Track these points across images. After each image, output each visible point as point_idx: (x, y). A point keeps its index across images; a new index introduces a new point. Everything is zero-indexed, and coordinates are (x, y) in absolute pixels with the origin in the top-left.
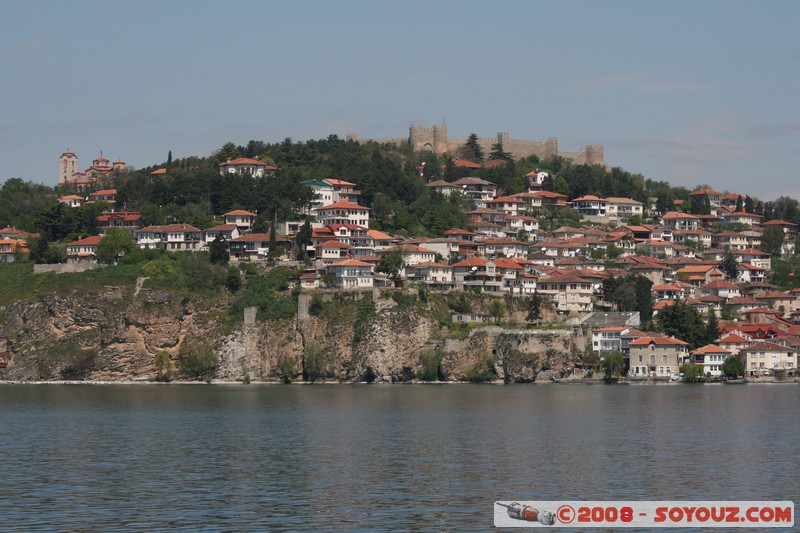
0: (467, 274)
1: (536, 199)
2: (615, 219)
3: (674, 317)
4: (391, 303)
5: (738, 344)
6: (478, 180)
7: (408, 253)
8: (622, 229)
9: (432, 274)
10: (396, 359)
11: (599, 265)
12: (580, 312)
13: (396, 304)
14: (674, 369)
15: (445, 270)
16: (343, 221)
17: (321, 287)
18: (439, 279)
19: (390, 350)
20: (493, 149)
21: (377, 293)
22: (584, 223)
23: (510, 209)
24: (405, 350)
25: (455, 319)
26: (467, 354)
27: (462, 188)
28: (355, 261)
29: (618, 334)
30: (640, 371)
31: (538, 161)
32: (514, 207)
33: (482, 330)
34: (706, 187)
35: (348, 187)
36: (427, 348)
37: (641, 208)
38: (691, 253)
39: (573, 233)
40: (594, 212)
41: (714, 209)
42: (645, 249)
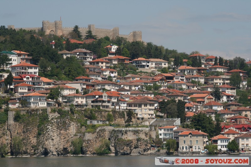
0: (93, 99)
1: (115, 60)
2: (154, 69)
3: (199, 121)
4: (56, 115)
5: (234, 134)
6: (84, 50)
7: (63, 89)
8: (159, 75)
9: (76, 100)
10: (60, 144)
11: (151, 94)
12: (149, 118)
13: (59, 115)
14: (202, 147)
15: (82, 98)
16: (25, 72)
17: (19, 107)
18: (80, 102)
19: (56, 139)
20: (87, 33)
21: (49, 110)
22: (139, 72)
23: (102, 65)
24: (64, 139)
25: (88, 122)
26: (96, 140)
27: (76, 54)
28: (36, 93)
29: (172, 130)
30: (185, 148)
31: (109, 39)
32: (104, 64)
33: (103, 128)
34: (197, 52)
35: (25, 55)
36: (75, 138)
37: (167, 64)
38: (195, 87)
39: (135, 78)
40: (144, 66)
41: (203, 64)
42: (172, 85)
